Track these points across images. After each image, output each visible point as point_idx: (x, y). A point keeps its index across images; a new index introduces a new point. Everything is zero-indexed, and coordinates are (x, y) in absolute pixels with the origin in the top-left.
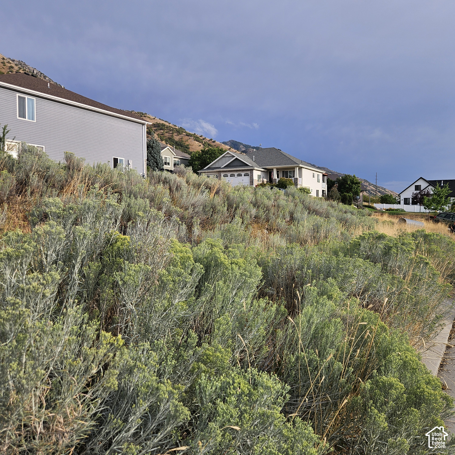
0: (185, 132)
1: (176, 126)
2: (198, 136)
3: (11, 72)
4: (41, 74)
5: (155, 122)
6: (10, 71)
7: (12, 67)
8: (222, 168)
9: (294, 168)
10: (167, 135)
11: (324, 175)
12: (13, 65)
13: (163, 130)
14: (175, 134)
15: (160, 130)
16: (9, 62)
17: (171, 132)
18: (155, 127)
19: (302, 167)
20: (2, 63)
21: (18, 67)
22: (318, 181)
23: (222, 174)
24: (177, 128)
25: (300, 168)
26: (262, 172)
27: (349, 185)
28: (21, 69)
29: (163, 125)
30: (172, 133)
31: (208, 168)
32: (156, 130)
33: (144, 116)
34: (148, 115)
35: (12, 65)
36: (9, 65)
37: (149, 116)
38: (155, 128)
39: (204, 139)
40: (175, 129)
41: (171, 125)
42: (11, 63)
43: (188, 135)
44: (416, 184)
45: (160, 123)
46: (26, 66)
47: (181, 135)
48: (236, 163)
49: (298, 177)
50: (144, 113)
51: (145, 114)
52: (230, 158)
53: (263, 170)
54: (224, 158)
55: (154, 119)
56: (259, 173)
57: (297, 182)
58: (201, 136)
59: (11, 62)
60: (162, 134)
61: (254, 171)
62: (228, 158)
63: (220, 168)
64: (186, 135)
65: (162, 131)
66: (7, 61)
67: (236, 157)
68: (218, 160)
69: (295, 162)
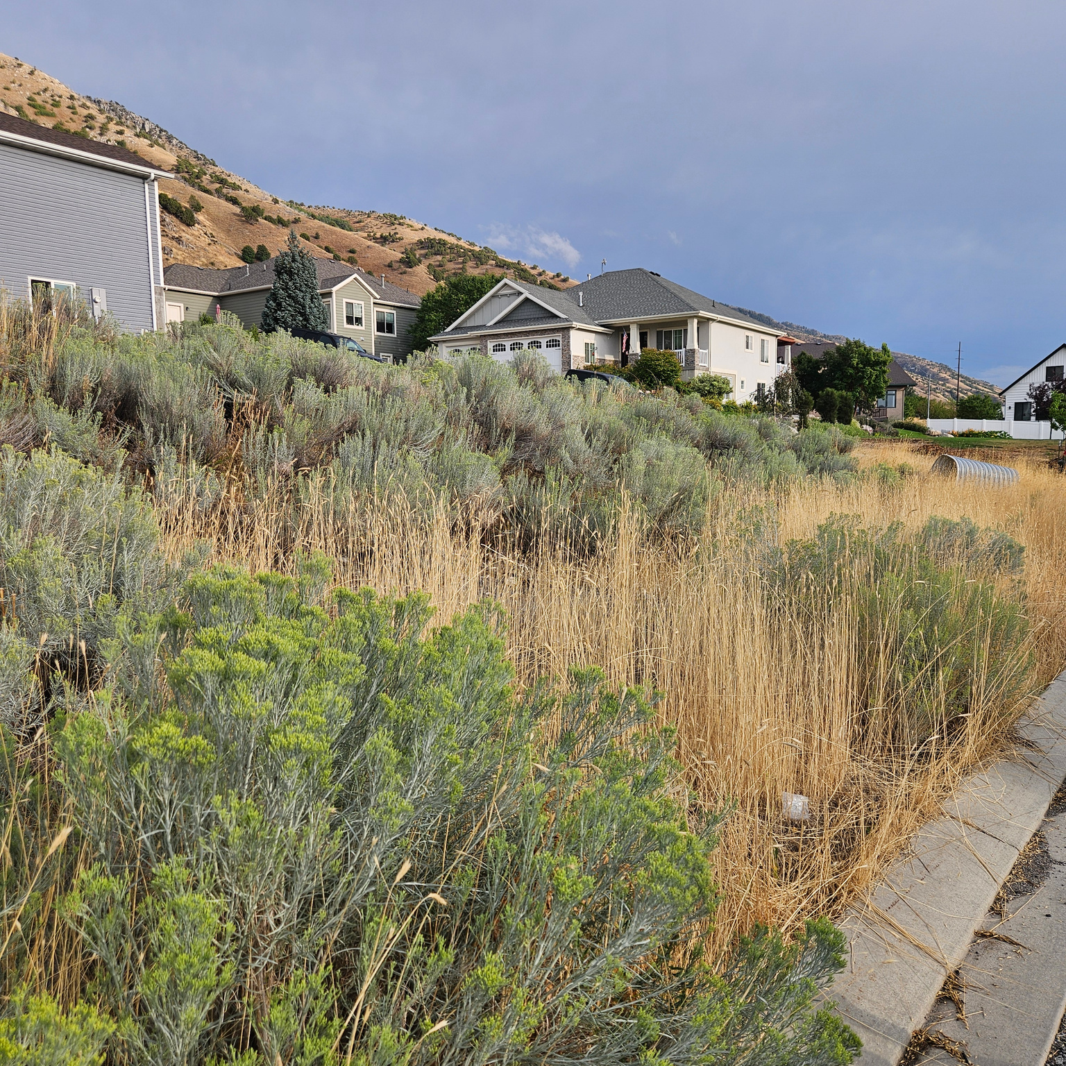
0: (495, 258)
1: (474, 245)
2: (528, 267)
3: (90, 128)
4: (161, 131)
5: (422, 236)
6: (87, 127)
7: (91, 117)
8: (491, 327)
9: (684, 322)
10: (450, 266)
11: (781, 344)
12: (94, 112)
13: (441, 254)
14: (470, 264)
15: (436, 254)
16: (84, 106)
17: (460, 260)
18: (422, 248)
19: (709, 319)
20: (69, 107)
21: (104, 116)
22: (764, 360)
23: (490, 345)
24: (477, 249)
25: (704, 322)
26: (599, 337)
27: (856, 368)
28: (111, 119)
29: (442, 243)
30: (463, 262)
31: (456, 328)
32: (425, 256)
33: (399, 224)
34: (407, 221)
35: (91, 111)
36: (85, 112)
37: (410, 223)
38: (423, 252)
39: (540, 274)
40: (471, 251)
41: (461, 243)
42: (88, 107)
43: (502, 265)
44: (1050, 363)
45: (434, 239)
46: (127, 114)
47: (484, 267)
48: (527, 312)
49: (696, 347)
50: (399, 216)
51: (402, 218)
52: (512, 297)
53: (601, 329)
54: (496, 300)
55: (422, 229)
56: (591, 338)
57: (693, 362)
58: (534, 268)
59: (88, 104)
60: (440, 266)
61: (572, 332)
62: (506, 298)
63: (483, 327)
64: (497, 266)
65: (439, 258)
66: (80, 103)
67: (526, 294)
68: (481, 307)
69: (687, 305)
